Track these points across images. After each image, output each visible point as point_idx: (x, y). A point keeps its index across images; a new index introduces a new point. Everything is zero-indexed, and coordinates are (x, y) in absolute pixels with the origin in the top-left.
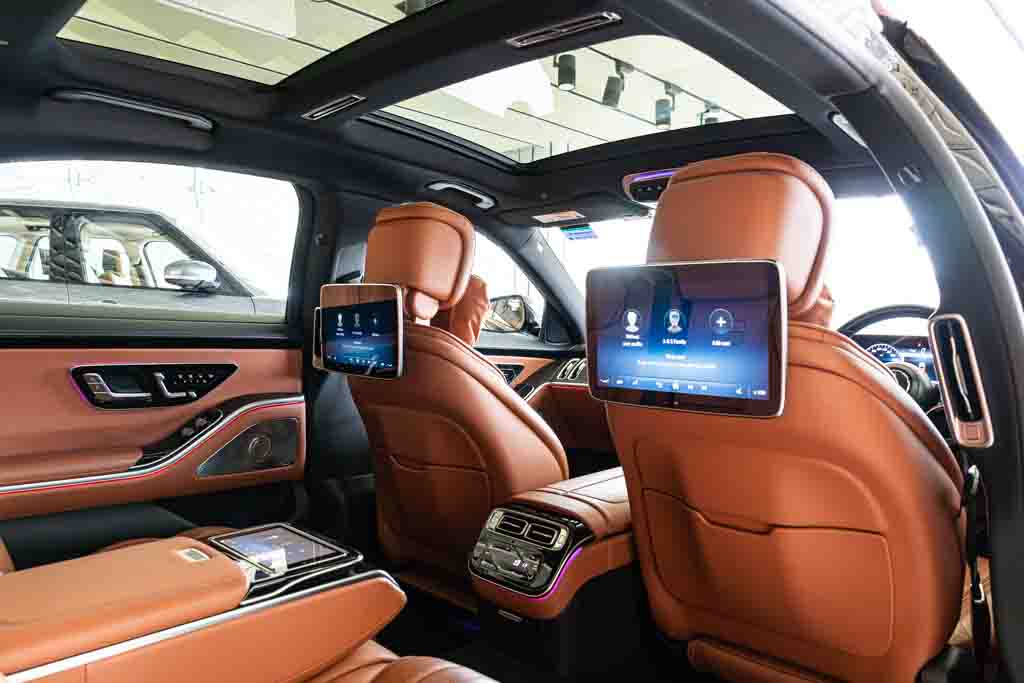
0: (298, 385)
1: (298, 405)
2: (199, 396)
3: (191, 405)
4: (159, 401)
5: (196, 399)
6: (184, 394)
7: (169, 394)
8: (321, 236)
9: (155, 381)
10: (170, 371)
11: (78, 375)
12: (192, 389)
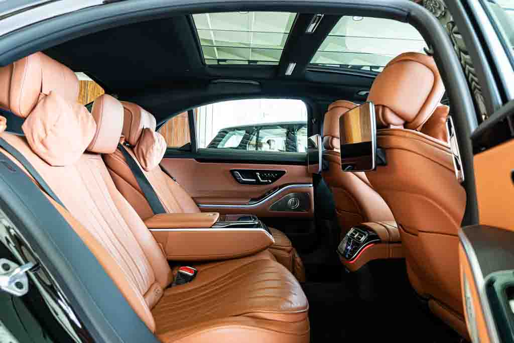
0: (311, 180)
1: (311, 188)
2: (272, 182)
3: (270, 185)
4: (258, 183)
5: (270, 183)
6: (266, 181)
7: (261, 181)
8: (315, 120)
9: (256, 175)
10: (261, 172)
11: (232, 172)
12: (270, 179)
